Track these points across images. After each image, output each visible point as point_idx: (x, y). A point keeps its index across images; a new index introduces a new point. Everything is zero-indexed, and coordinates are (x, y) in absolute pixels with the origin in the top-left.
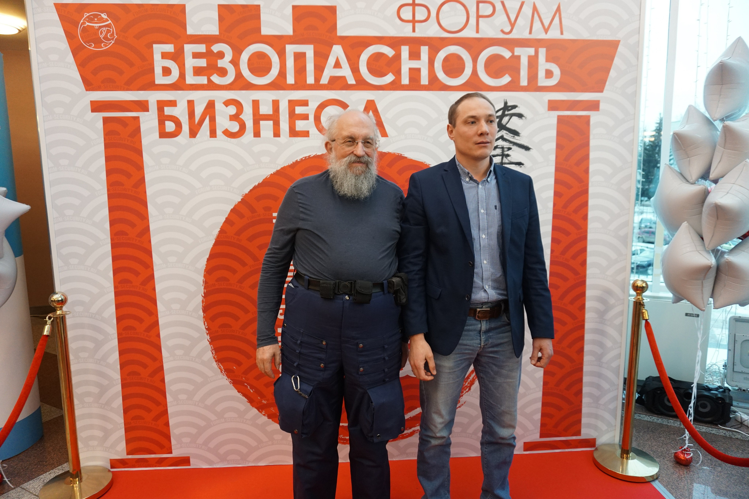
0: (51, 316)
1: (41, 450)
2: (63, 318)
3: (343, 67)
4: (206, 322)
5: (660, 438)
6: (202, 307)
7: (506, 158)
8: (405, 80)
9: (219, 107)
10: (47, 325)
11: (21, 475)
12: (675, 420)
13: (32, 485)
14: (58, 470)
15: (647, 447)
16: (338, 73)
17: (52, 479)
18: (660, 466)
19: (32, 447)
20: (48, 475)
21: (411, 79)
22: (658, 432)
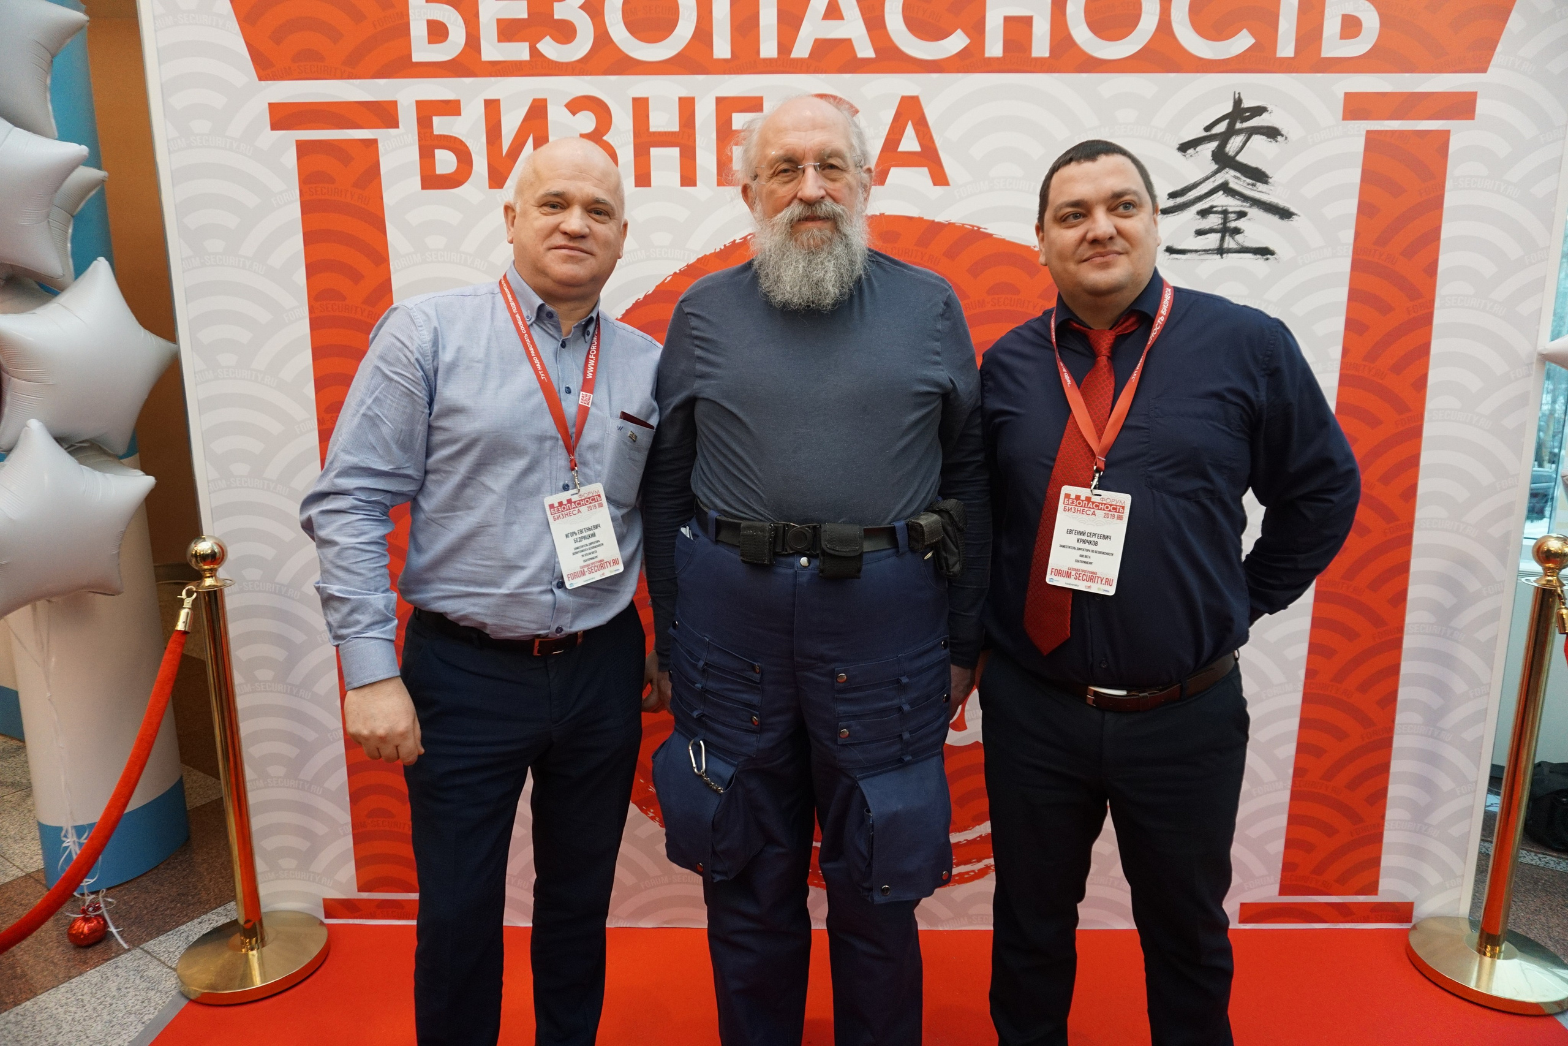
0: (192, 589)
1: (184, 870)
2: (217, 595)
3: (845, 18)
7: (1231, 239)
8: (994, 48)
9: (557, 114)
10: (185, 608)
11: (143, 923)
13: (164, 945)
14: (218, 916)
15: (1536, 928)
16: (834, 31)
17: (204, 935)
19: (167, 862)
20: (197, 926)
21: (1007, 45)
22: (1559, 892)
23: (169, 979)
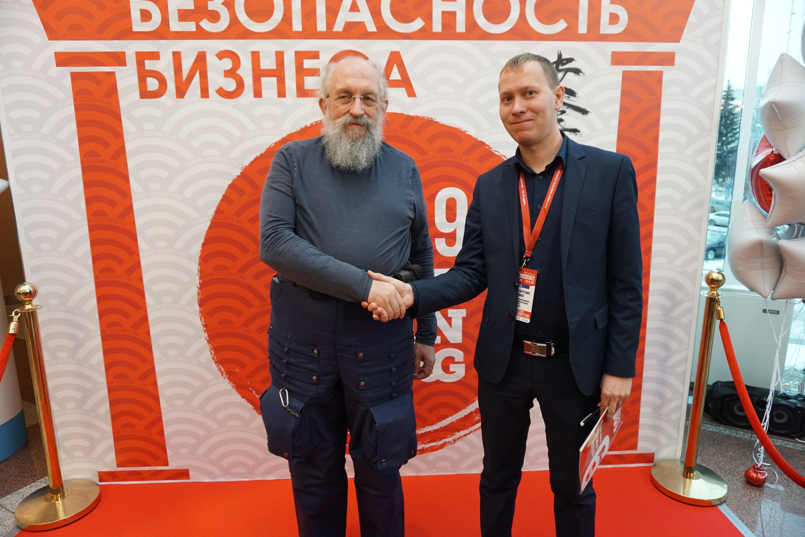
0: (18, 311)
1: (23, 460)
2: (32, 314)
3: (361, 11)
4: (202, 318)
5: (728, 453)
6: (197, 300)
8: (437, 27)
9: (211, 60)
10: (14, 321)
12: (746, 432)
13: (9, 500)
14: (41, 483)
15: (712, 463)
16: (355, 17)
17: (32, 493)
18: (729, 486)
19: (15, 455)
20: (28, 489)
21: (444, 26)
22: (725, 445)
23: (11, 519)
